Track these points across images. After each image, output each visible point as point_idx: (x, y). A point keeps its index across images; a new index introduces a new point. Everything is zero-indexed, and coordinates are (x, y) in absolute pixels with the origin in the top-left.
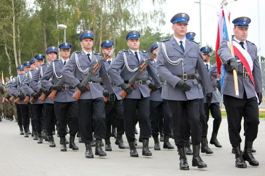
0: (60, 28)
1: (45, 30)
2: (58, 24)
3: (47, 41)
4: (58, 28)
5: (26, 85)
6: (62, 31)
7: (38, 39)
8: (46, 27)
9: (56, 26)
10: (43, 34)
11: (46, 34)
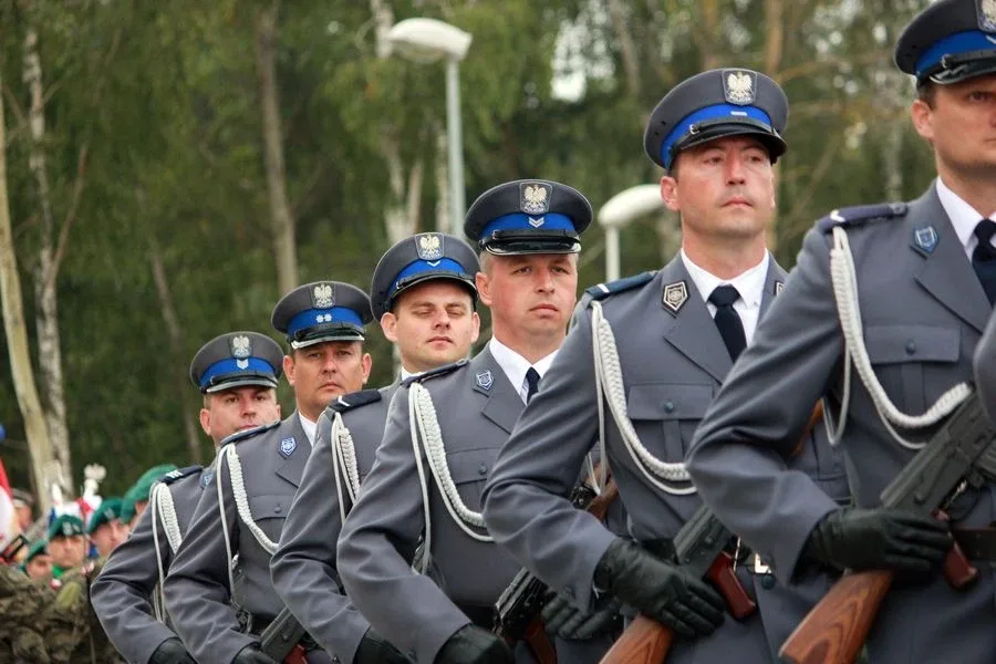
0: (407, 53)
1: (268, 71)
2: (384, 15)
3: (291, 170)
4: (384, 50)
5: (379, 548)
6: (424, 76)
7: (211, 157)
8: (275, 44)
9: (371, 37)
10: (258, 103)
11: (284, 105)
